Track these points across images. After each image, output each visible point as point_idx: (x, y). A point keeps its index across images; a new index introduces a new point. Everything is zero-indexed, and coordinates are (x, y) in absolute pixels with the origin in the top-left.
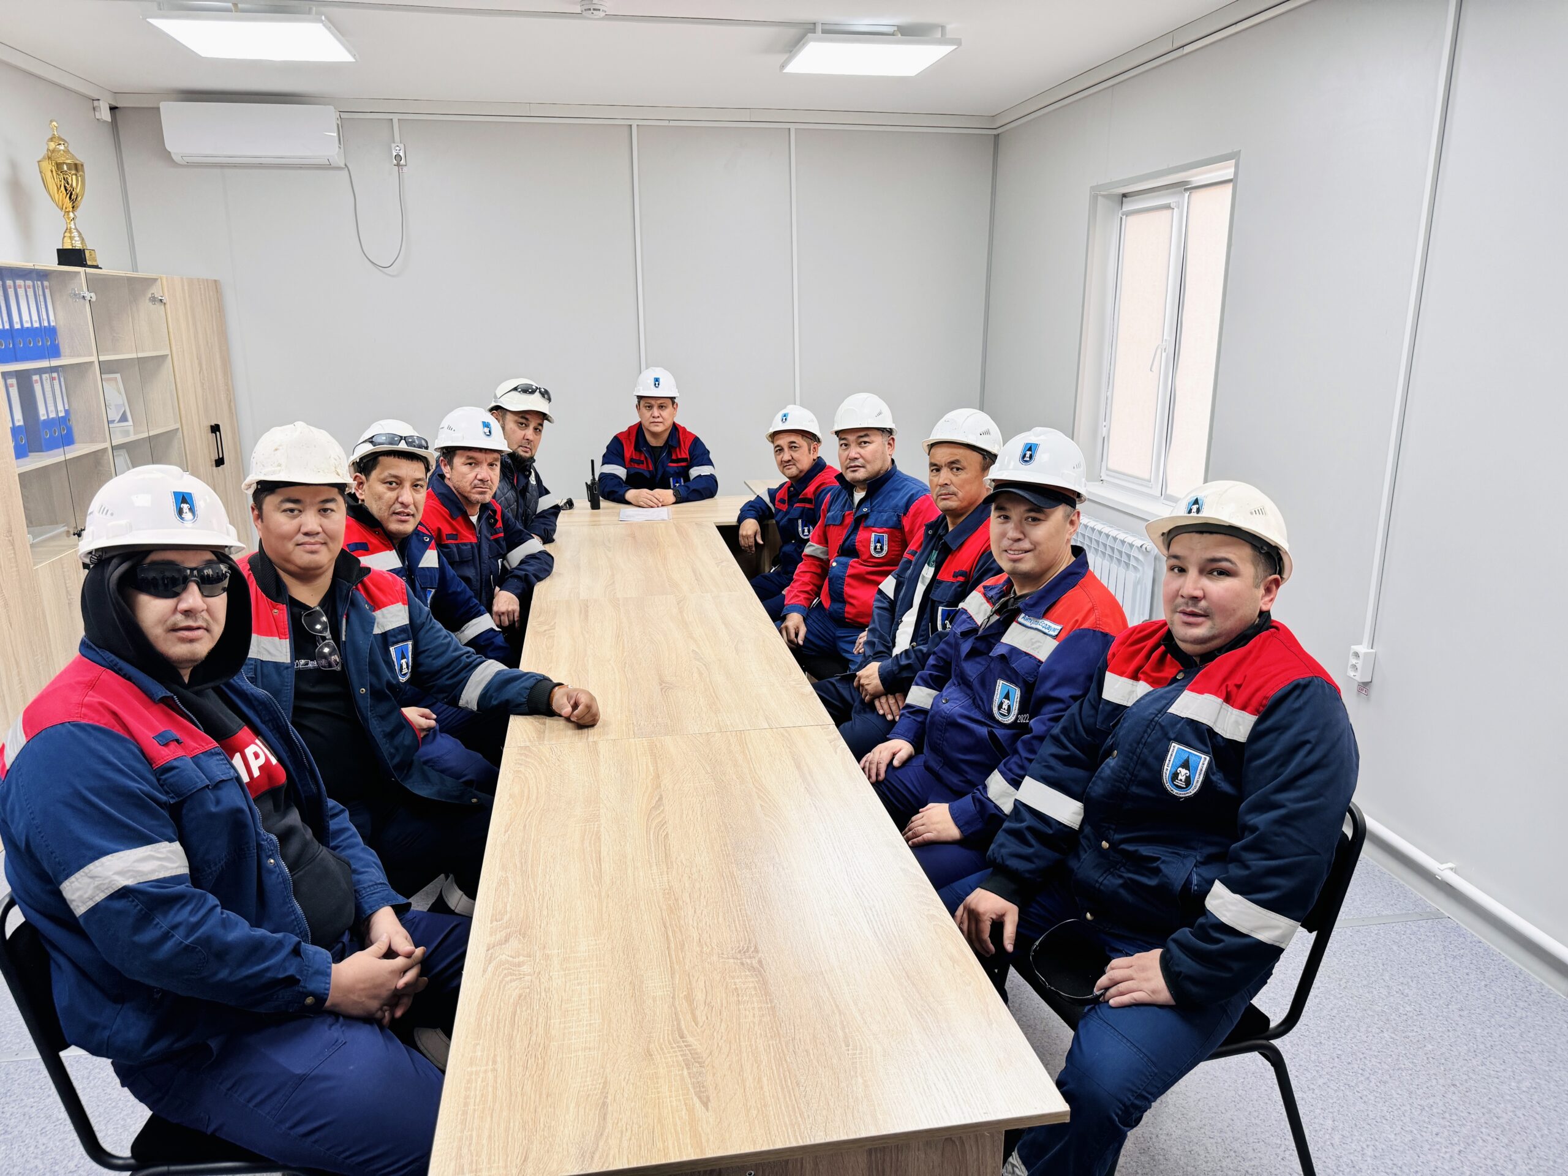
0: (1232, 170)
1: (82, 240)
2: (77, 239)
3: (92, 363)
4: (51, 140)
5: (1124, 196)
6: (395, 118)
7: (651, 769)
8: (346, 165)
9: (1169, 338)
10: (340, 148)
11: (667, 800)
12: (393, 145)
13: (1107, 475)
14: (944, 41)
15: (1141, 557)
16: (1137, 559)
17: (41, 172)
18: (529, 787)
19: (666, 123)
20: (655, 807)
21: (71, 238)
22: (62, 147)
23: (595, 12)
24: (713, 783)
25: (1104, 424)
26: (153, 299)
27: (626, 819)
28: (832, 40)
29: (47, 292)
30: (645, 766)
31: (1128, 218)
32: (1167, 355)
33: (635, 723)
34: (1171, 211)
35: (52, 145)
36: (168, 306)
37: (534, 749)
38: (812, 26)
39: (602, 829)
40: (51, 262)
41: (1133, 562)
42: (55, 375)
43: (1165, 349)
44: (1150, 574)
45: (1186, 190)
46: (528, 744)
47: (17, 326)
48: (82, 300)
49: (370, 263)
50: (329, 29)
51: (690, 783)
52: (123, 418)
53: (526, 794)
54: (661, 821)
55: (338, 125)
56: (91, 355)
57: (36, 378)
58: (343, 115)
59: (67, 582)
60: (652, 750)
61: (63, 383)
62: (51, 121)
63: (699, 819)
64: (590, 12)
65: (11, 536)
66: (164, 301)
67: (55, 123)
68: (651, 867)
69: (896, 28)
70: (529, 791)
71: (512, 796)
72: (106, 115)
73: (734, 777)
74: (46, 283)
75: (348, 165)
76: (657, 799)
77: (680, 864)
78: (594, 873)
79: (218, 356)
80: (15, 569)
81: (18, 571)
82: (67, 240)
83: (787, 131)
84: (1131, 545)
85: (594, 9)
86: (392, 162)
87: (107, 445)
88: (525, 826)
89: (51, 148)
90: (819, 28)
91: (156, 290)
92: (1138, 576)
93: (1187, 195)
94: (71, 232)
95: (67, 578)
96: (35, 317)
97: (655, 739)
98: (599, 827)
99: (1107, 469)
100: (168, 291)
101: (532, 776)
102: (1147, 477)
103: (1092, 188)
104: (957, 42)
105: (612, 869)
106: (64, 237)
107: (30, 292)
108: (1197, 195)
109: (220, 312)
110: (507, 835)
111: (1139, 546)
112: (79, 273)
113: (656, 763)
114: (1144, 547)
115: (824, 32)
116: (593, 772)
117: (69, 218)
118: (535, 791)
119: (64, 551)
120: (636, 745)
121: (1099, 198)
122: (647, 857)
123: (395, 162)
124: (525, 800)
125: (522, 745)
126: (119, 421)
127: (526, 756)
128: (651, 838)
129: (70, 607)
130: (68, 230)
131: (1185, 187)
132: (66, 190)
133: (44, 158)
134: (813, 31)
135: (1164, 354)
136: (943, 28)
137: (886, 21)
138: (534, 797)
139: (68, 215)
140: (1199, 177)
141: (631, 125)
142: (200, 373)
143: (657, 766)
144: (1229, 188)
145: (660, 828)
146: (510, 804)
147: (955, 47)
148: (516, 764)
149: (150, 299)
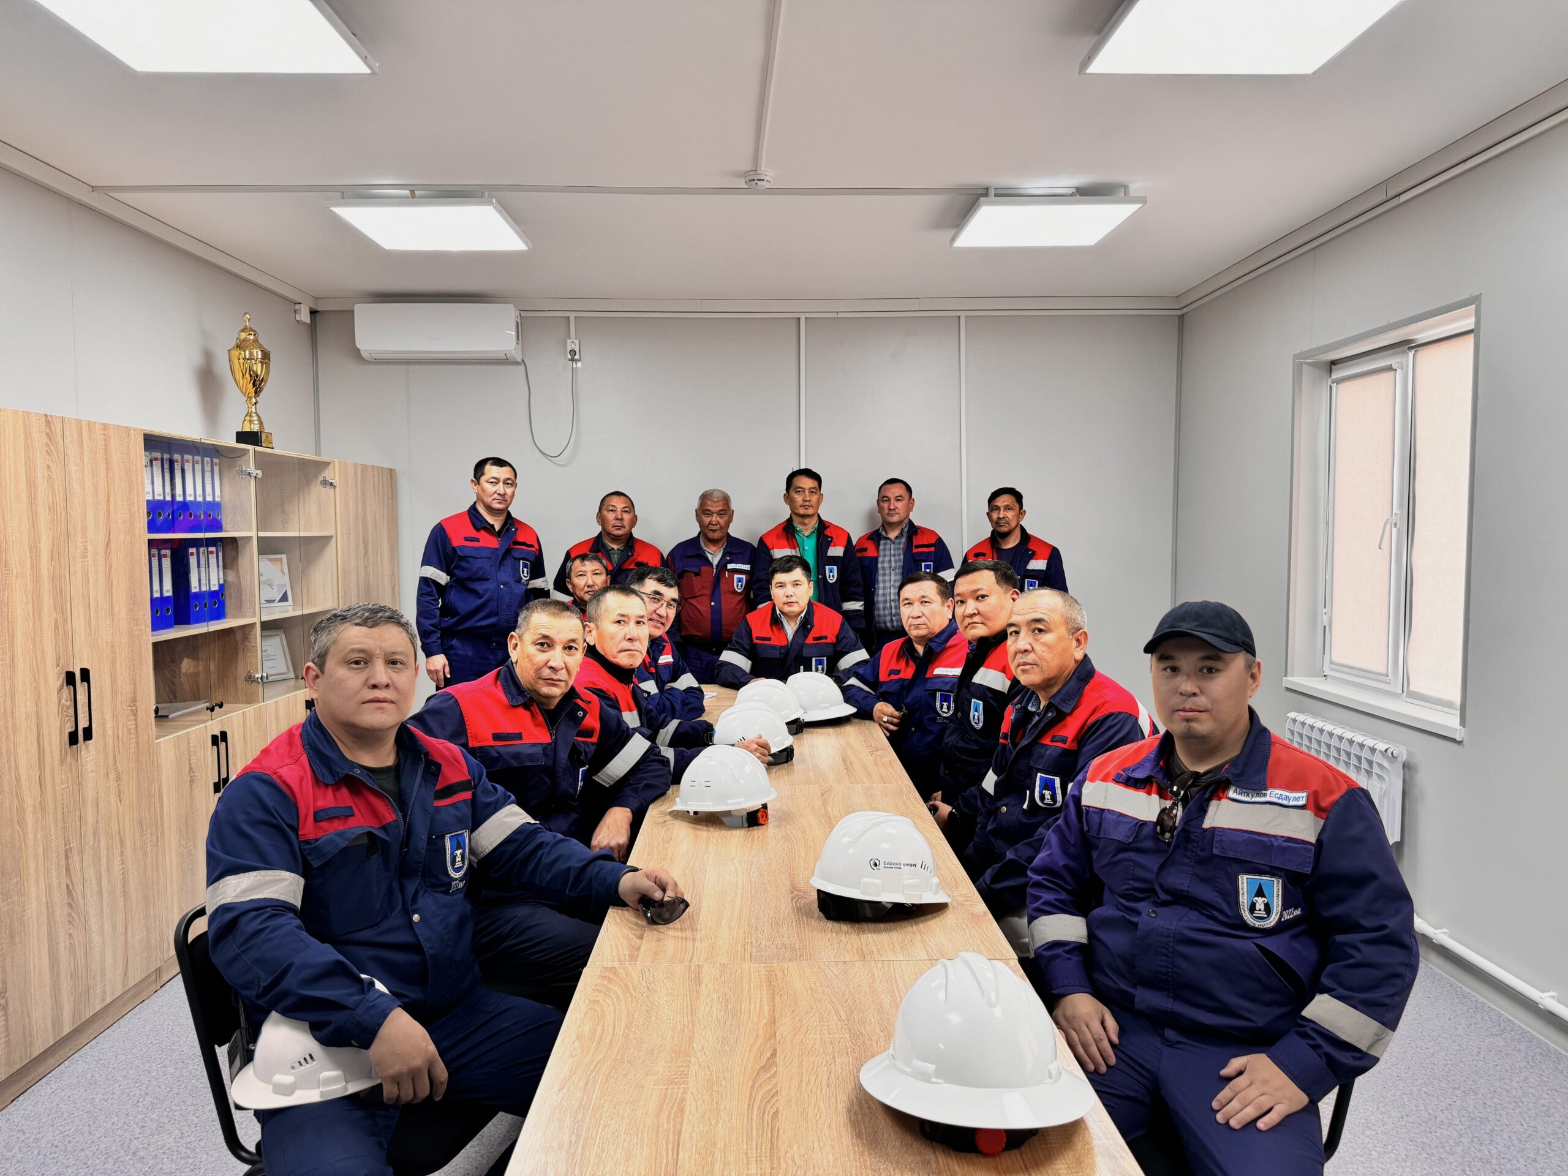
0: (1473, 320)
1: (261, 423)
2: (256, 422)
3: (250, 538)
4: (243, 330)
5: (1334, 363)
6: (572, 315)
7: (766, 1008)
8: (523, 360)
9: (1399, 512)
10: (517, 343)
11: (782, 1058)
12: (569, 341)
13: (1332, 669)
14: (1128, 200)
15: (1386, 764)
16: (1381, 766)
17: (230, 360)
18: (604, 1026)
19: (834, 315)
20: (764, 1068)
21: (251, 422)
22: (252, 337)
23: (759, 182)
24: (847, 1036)
25: (1325, 610)
26: (325, 483)
27: (724, 1082)
28: (1005, 204)
29: (216, 469)
30: (758, 1004)
31: (1340, 385)
32: (1399, 530)
33: (754, 943)
34: (1393, 373)
35: (243, 335)
36: (337, 489)
37: (621, 971)
38: (984, 192)
39: (689, 1096)
40: (230, 441)
41: (1376, 769)
42: (212, 549)
43: (1396, 524)
44: (1399, 785)
45: (1410, 348)
46: (616, 964)
47: (179, 498)
48: (248, 477)
49: (540, 453)
50: (500, 212)
51: (816, 1034)
52: (284, 598)
53: (598, 1035)
54: (770, 1091)
55: (517, 322)
56: (250, 530)
57: (193, 550)
58: (523, 314)
59: (192, 758)
60: (770, 982)
61: (220, 558)
62: (245, 314)
63: (824, 1091)
64: (754, 183)
65: (135, 705)
66: (335, 484)
67: (248, 316)
68: (748, 1164)
69: (1074, 190)
70: (603, 1030)
71: (579, 1037)
72: (305, 317)
73: (877, 1029)
74: (216, 460)
75: (525, 361)
76: (769, 1055)
77: (790, 1162)
78: (667, 1166)
79: (386, 541)
80: (134, 741)
81: (137, 743)
82: (247, 424)
83: (957, 319)
84: (1373, 750)
85: (758, 180)
86: (567, 356)
87: (256, 620)
88: (587, 1083)
89: (242, 338)
90: (992, 192)
91: (328, 474)
92: (1384, 787)
93: (1411, 354)
94: (251, 416)
95: (192, 754)
96: (199, 491)
97: (775, 965)
98: (685, 1093)
99: (1331, 663)
100: (340, 475)
101: (612, 1008)
102: (1383, 670)
103: (1296, 356)
104: (1142, 200)
105: (692, 1162)
106: (245, 420)
107: (198, 467)
108: (1425, 355)
109: (392, 499)
110: (561, 1095)
111: (1384, 750)
112: (249, 450)
113: (774, 1001)
114: (1389, 751)
115: (996, 195)
116: (689, 1009)
117: (250, 403)
118: (611, 1031)
119: (194, 725)
120: (750, 974)
121: (1304, 365)
122: (745, 1147)
123: (570, 357)
124: (595, 1044)
125: (609, 965)
126: (280, 601)
127: (610, 980)
128: (754, 1117)
129: (191, 785)
130: (249, 414)
131: (1406, 345)
132: (251, 376)
133: (234, 347)
134: (986, 195)
135: (1394, 530)
136: (1126, 187)
137: (1067, 182)
138: (607, 1041)
139: (251, 400)
140: (1423, 333)
141: (799, 319)
142: (364, 556)
143: (774, 1006)
144: (1470, 340)
145: (769, 1101)
146: (574, 1048)
147: (1140, 205)
148: (594, 990)
149: (321, 482)
